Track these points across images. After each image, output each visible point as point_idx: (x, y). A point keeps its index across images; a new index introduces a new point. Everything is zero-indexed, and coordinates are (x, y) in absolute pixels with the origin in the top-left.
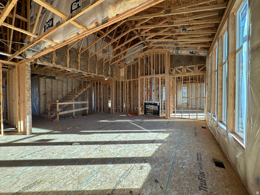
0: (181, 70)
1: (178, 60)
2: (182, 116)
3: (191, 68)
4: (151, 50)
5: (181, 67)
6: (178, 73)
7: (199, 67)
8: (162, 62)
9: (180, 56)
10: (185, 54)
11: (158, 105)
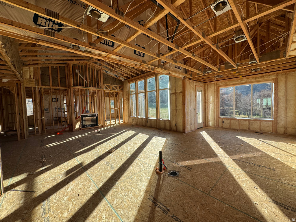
0: (109, 86)
1: (106, 78)
2: (111, 122)
3: (115, 86)
4: (87, 62)
5: (109, 85)
6: (107, 88)
7: (120, 87)
8: (93, 76)
9: (108, 75)
10: (112, 75)
11: (97, 116)
